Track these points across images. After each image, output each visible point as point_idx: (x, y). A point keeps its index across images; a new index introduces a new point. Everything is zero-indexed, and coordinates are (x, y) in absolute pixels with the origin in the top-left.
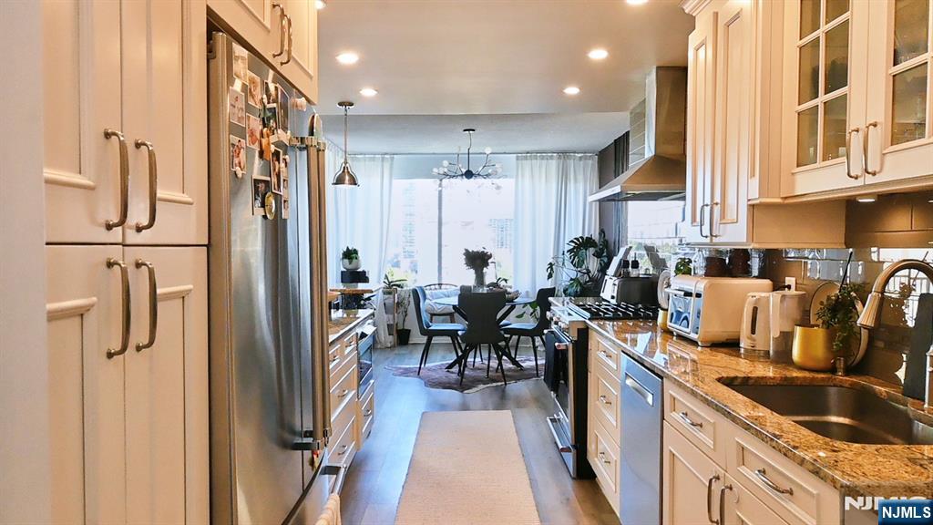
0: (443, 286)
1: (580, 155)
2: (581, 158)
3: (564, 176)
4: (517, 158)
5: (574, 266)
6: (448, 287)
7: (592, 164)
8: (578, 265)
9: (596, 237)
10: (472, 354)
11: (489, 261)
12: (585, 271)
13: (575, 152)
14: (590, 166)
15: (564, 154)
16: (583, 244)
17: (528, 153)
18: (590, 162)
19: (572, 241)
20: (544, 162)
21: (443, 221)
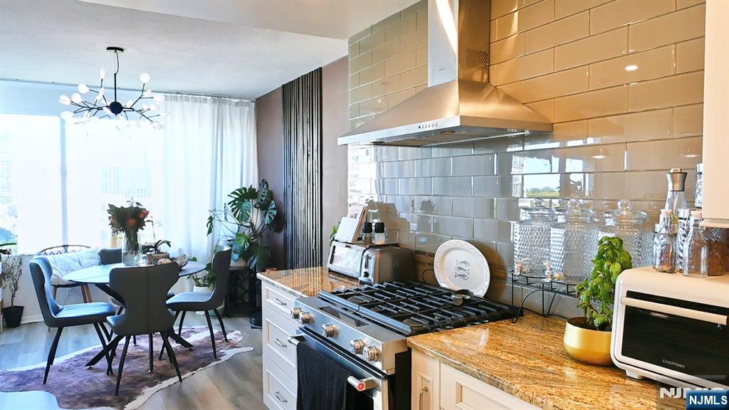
0: (69, 249)
1: (236, 101)
2: (237, 103)
3: (219, 122)
4: (166, 98)
5: (238, 219)
6: (77, 249)
7: (249, 112)
8: (242, 218)
9: (256, 186)
10: (123, 341)
11: (145, 220)
12: (248, 224)
13: (230, 97)
14: (247, 112)
15: (219, 98)
16: (245, 195)
17: (178, 93)
18: (247, 109)
19: (234, 193)
20: (197, 104)
21: (68, 168)
